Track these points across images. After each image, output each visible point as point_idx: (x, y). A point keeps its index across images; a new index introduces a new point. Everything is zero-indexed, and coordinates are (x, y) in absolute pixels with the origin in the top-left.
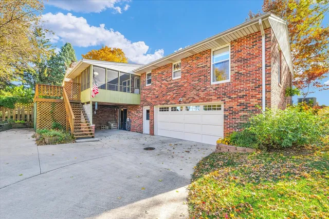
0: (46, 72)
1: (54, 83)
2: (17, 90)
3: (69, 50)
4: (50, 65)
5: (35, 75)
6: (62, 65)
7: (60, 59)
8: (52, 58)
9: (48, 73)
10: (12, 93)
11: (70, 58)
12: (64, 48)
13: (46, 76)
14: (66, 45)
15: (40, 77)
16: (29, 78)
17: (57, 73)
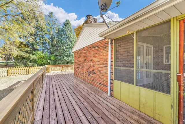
0: (55, 40)
1: (60, 47)
2: (39, 54)
3: (68, 24)
4: (57, 36)
5: (49, 43)
6: (65, 35)
7: (63, 31)
8: (59, 31)
9: (56, 41)
10: (36, 55)
11: (69, 30)
12: (65, 23)
13: (55, 43)
14: (66, 21)
15: (52, 44)
16: (46, 45)
17: (62, 40)
